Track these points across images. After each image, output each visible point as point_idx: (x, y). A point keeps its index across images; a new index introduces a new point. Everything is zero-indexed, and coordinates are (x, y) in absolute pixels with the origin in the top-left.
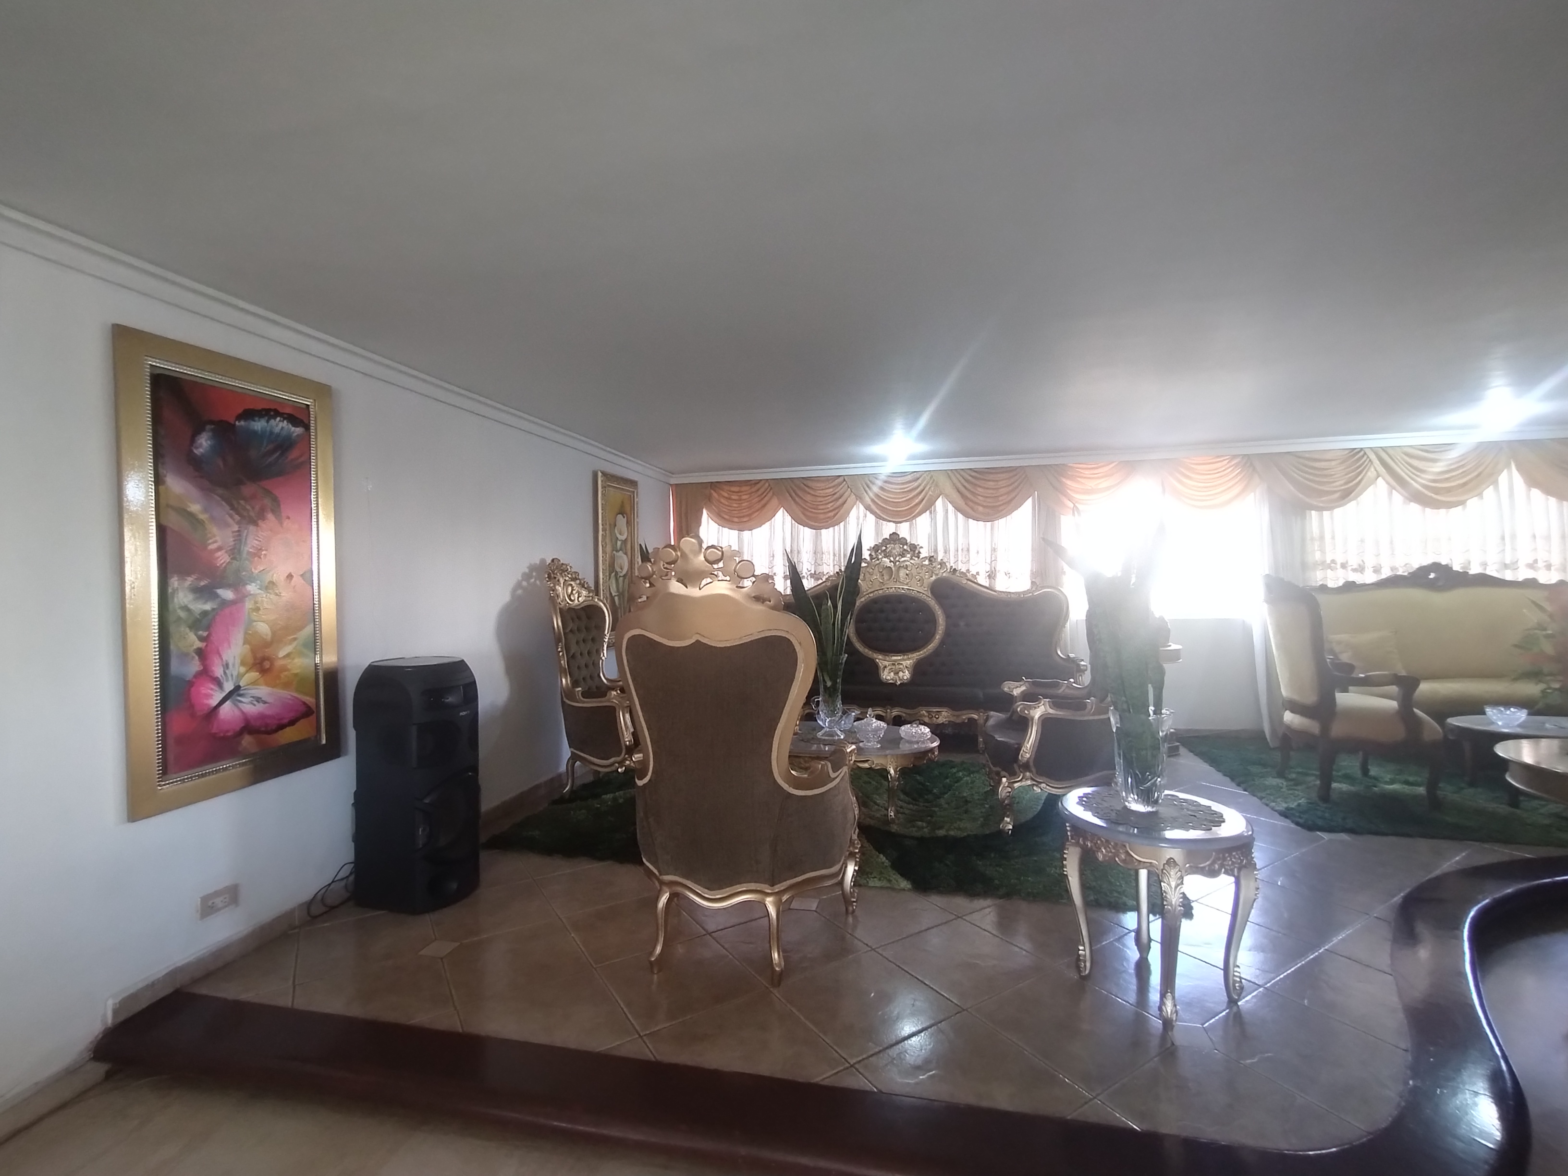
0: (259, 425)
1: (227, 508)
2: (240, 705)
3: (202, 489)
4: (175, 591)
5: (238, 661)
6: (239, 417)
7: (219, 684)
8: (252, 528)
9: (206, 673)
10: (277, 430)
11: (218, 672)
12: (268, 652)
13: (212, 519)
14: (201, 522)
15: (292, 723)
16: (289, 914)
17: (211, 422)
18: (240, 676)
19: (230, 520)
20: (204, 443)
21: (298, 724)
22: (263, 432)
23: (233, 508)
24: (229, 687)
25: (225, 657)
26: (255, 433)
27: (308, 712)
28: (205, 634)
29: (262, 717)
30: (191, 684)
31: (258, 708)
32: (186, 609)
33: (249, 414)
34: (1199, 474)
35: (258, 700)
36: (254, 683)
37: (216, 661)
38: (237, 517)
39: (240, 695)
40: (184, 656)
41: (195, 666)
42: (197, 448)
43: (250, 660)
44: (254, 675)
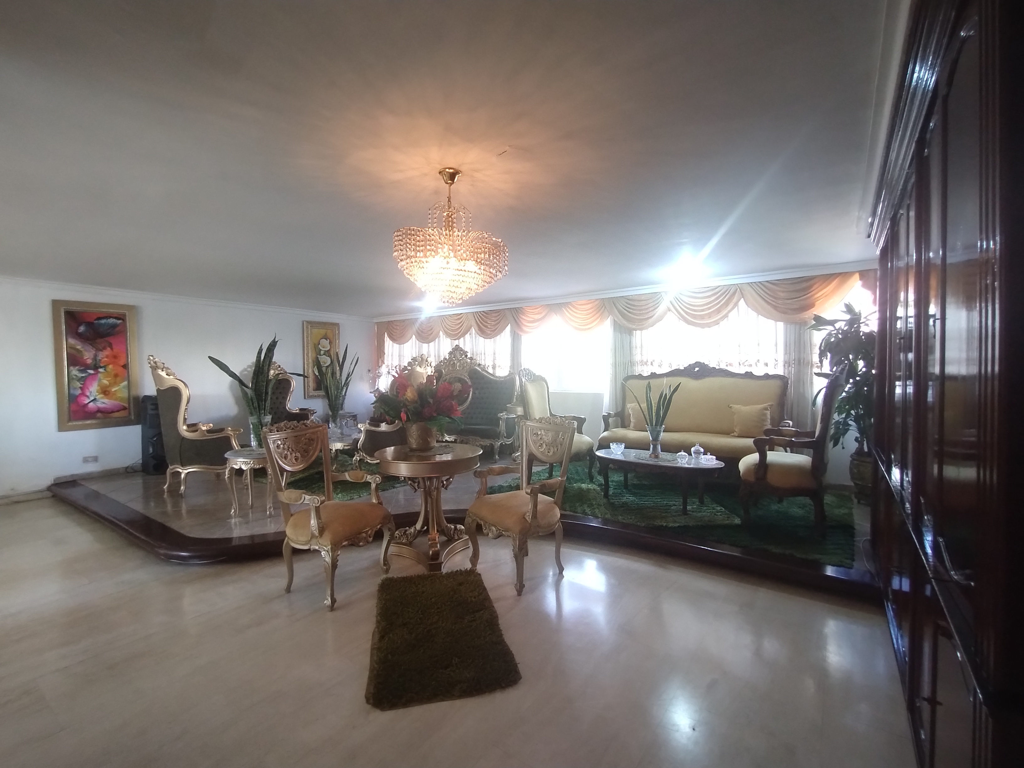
0: (103, 321)
1: (91, 347)
2: (97, 404)
3: (82, 342)
4: (72, 371)
5: (95, 391)
6: (95, 320)
7: (88, 397)
8: (101, 352)
9: (83, 394)
10: (110, 322)
11: (88, 394)
12: (108, 389)
13: (86, 350)
14: (81, 351)
15: (118, 411)
16: (119, 469)
17: (84, 322)
18: (97, 396)
19: (92, 350)
20: (82, 329)
21: (120, 412)
22: (105, 323)
23: (93, 346)
24: (92, 398)
25: (91, 390)
26: (102, 324)
27: (124, 408)
28: (83, 383)
29: (104, 408)
30: (78, 396)
31: (103, 405)
32: (76, 376)
33: (99, 318)
34: (580, 310)
35: (104, 403)
36: (102, 398)
37: (87, 390)
38: (95, 349)
39: (97, 401)
40: (75, 388)
41: (79, 392)
42: (79, 330)
43: (100, 391)
44: (102, 396)
